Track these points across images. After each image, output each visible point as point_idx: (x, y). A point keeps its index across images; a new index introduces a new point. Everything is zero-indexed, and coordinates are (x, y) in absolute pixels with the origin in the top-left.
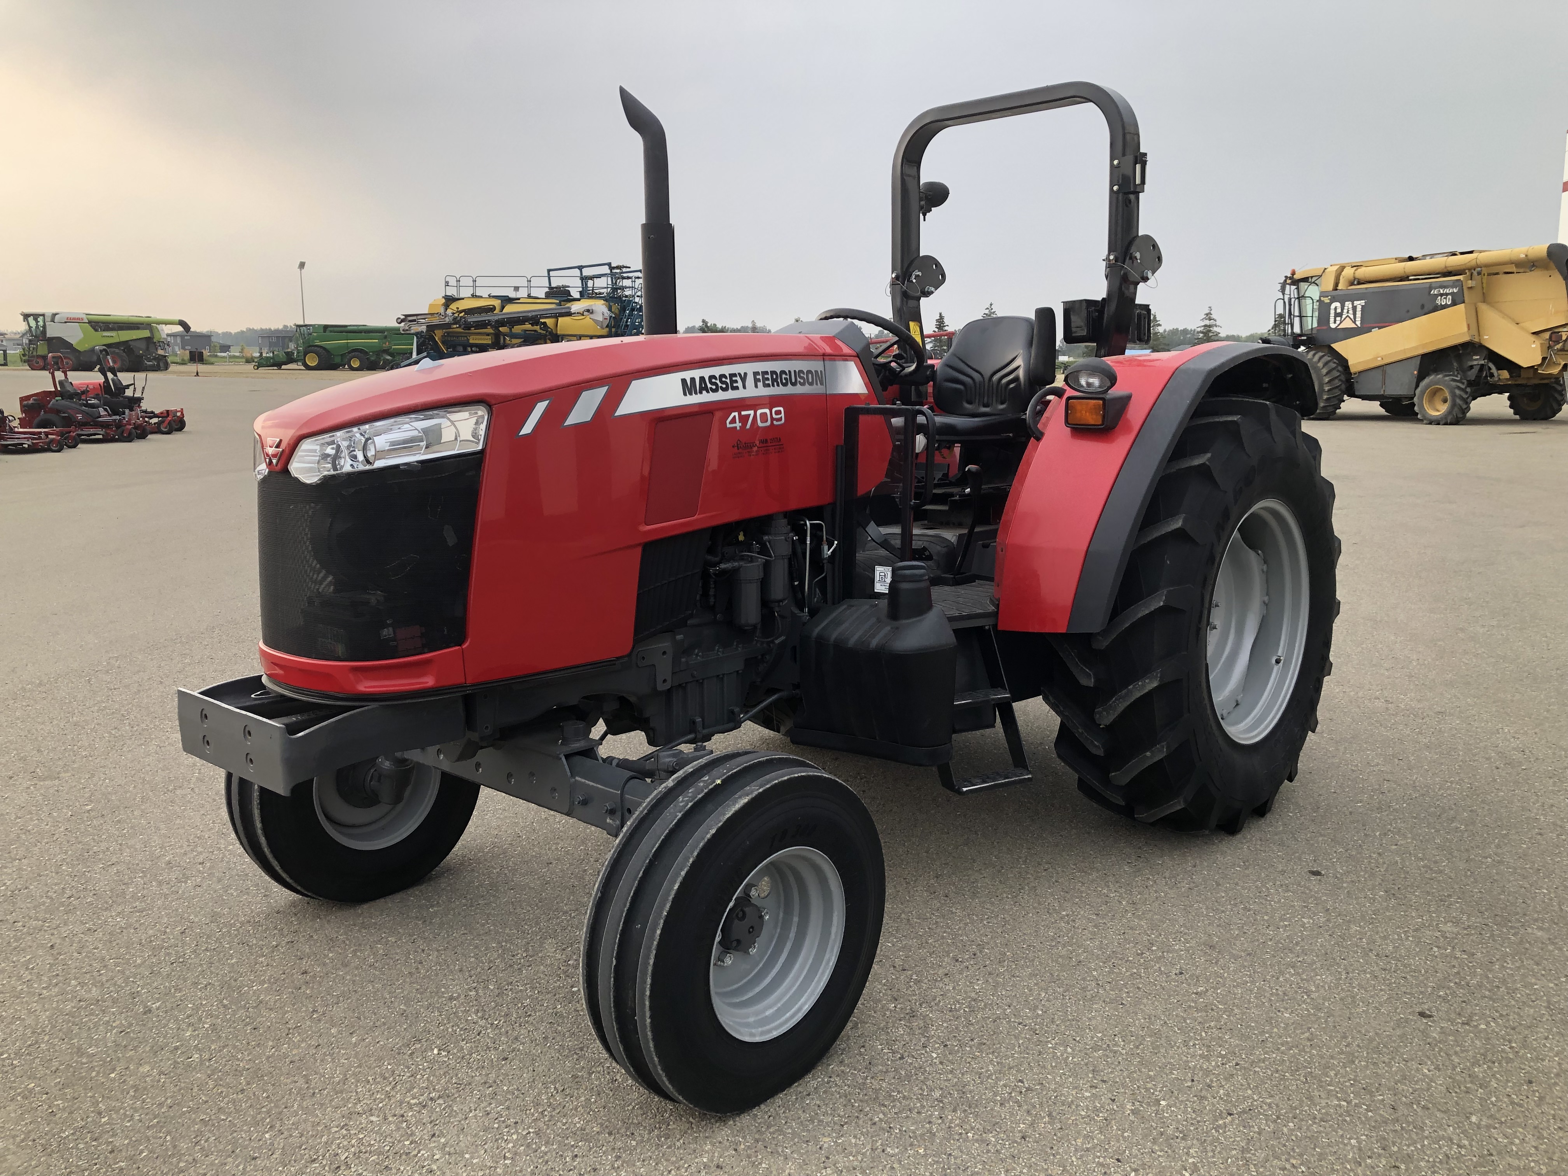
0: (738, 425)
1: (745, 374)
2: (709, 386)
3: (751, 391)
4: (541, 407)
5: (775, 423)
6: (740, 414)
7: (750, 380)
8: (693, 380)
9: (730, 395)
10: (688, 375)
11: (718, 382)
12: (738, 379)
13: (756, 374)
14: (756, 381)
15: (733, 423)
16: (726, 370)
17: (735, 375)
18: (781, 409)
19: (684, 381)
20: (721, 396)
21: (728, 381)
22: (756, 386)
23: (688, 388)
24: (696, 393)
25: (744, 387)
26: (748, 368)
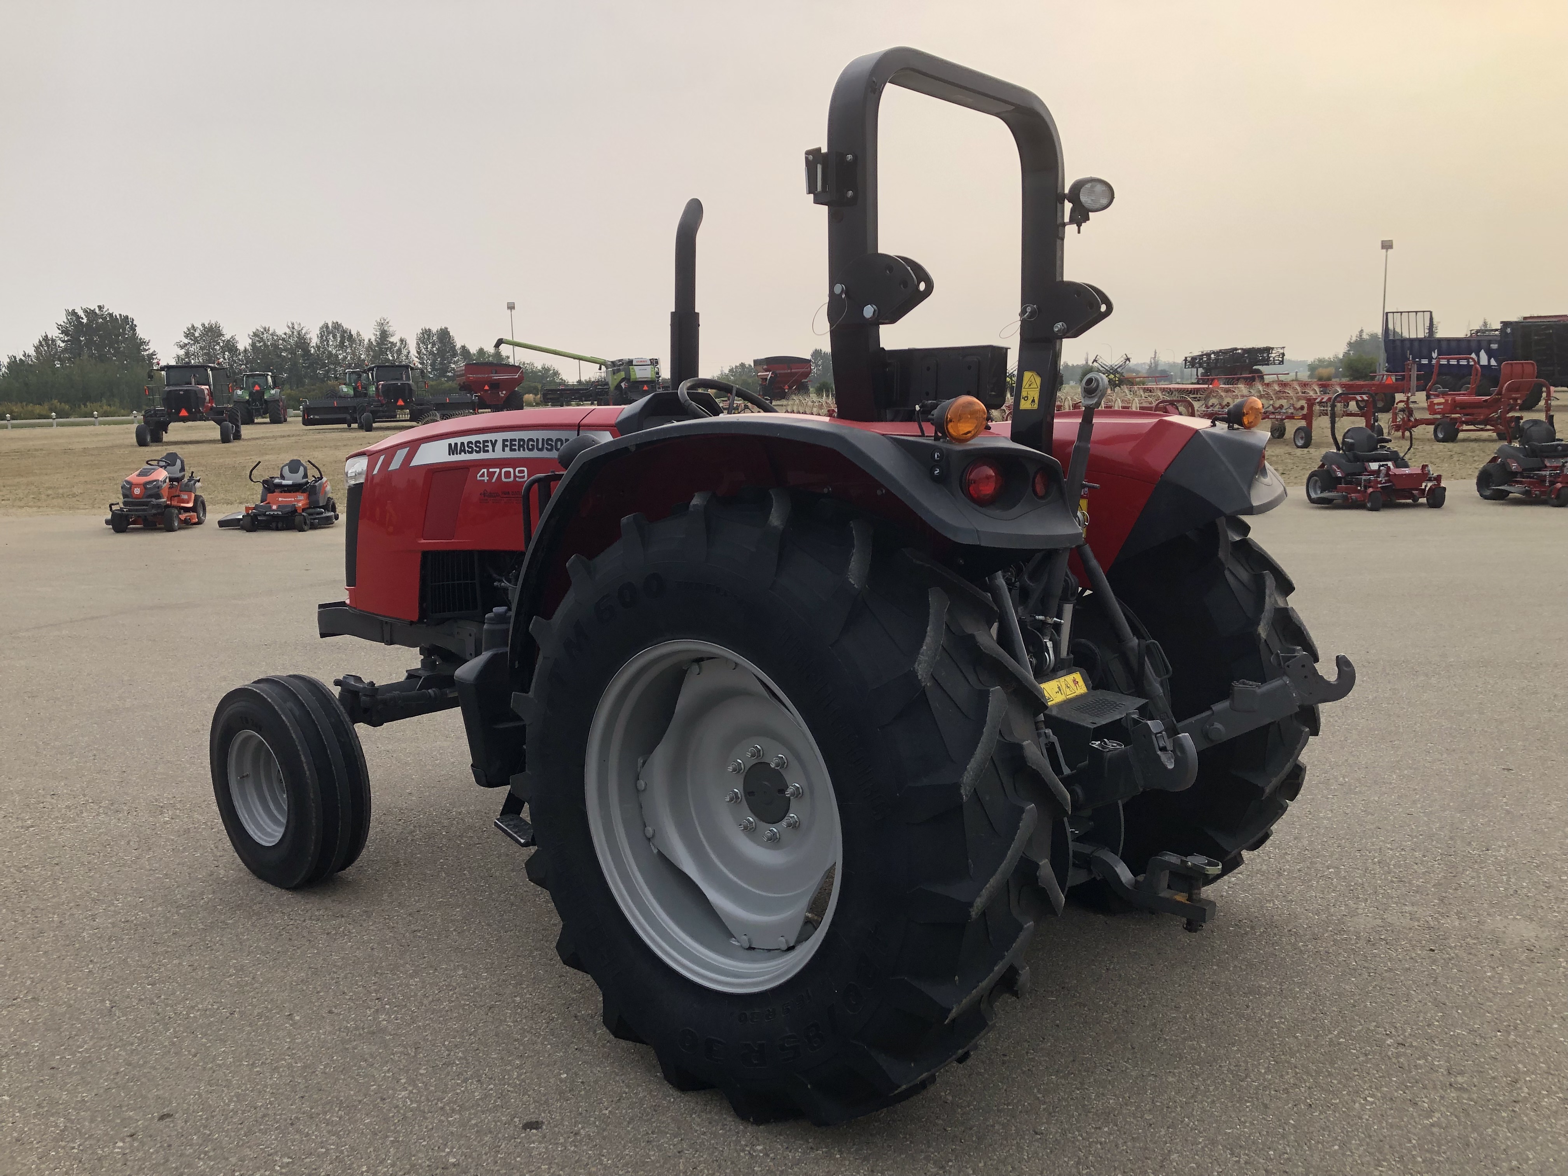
0: (486, 478)
1: (496, 441)
2: (467, 449)
3: (498, 453)
4: (382, 458)
5: (517, 479)
6: (488, 471)
7: (499, 446)
8: (456, 444)
9: (482, 456)
10: (452, 441)
11: (473, 446)
12: (490, 444)
13: (504, 441)
14: (504, 446)
15: (483, 475)
16: (481, 438)
17: (487, 441)
18: (525, 469)
19: (450, 445)
20: (475, 456)
21: (481, 446)
22: (504, 450)
23: (452, 450)
24: (457, 454)
25: (494, 451)
26: (499, 437)
